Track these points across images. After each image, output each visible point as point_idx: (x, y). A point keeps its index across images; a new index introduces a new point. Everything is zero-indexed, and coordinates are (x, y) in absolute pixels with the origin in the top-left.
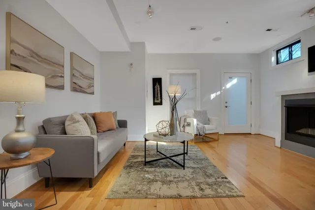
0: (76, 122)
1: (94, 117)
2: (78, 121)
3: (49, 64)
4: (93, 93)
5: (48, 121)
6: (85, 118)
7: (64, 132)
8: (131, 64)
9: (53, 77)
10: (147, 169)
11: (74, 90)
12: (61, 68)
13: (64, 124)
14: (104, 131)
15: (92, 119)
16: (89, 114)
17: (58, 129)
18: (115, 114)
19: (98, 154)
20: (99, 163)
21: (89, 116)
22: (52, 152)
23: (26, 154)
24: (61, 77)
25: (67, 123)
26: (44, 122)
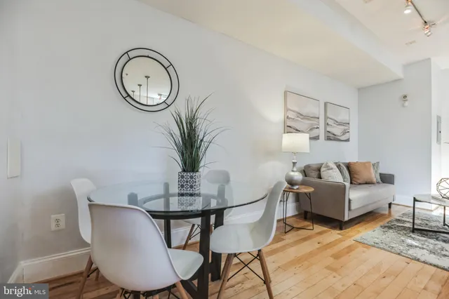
0: (330, 169)
1: (348, 166)
2: (332, 169)
3: (308, 119)
4: (348, 140)
5: (308, 167)
6: (339, 167)
7: (320, 177)
8: (405, 97)
9: (311, 129)
10: (413, 236)
11: (329, 139)
12: (317, 120)
13: (319, 170)
14: (360, 184)
15: (345, 168)
16: (343, 163)
17: (315, 174)
18: (376, 165)
19: (350, 201)
20: (350, 209)
21: (342, 165)
22: (313, 189)
23: (297, 187)
24: (317, 128)
25: (322, 169)
26: (305, 167)
